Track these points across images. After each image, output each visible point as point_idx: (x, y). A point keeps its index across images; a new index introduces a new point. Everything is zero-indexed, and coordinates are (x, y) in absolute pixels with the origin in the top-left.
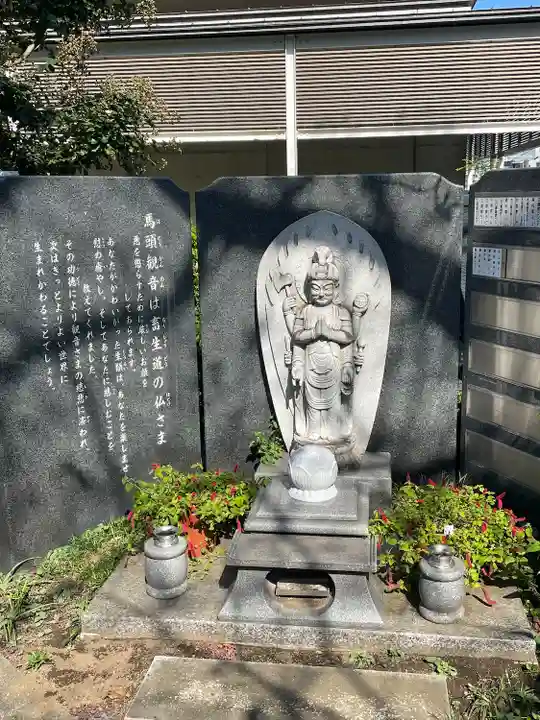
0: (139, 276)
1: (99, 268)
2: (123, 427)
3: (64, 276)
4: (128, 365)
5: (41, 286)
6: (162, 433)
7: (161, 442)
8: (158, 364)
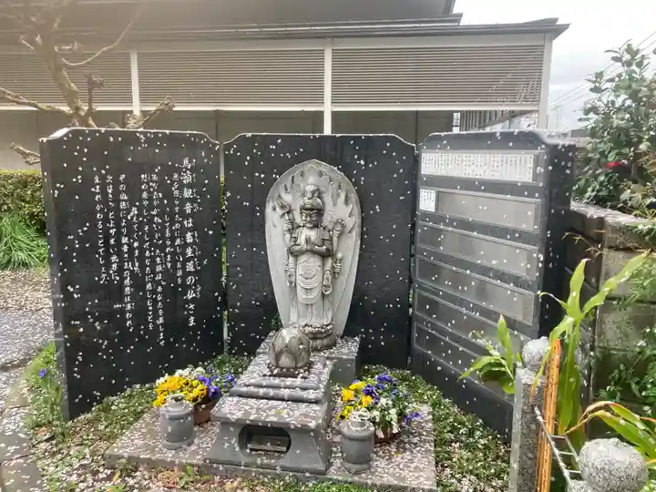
0: (177, 202)
1: (145, 195)
2: (161, 312)
3: (117, 201)
4: (166, 266)
5: (98, 207)
6: (192, 318)
7: (192, 324)
8: (190, 267)
